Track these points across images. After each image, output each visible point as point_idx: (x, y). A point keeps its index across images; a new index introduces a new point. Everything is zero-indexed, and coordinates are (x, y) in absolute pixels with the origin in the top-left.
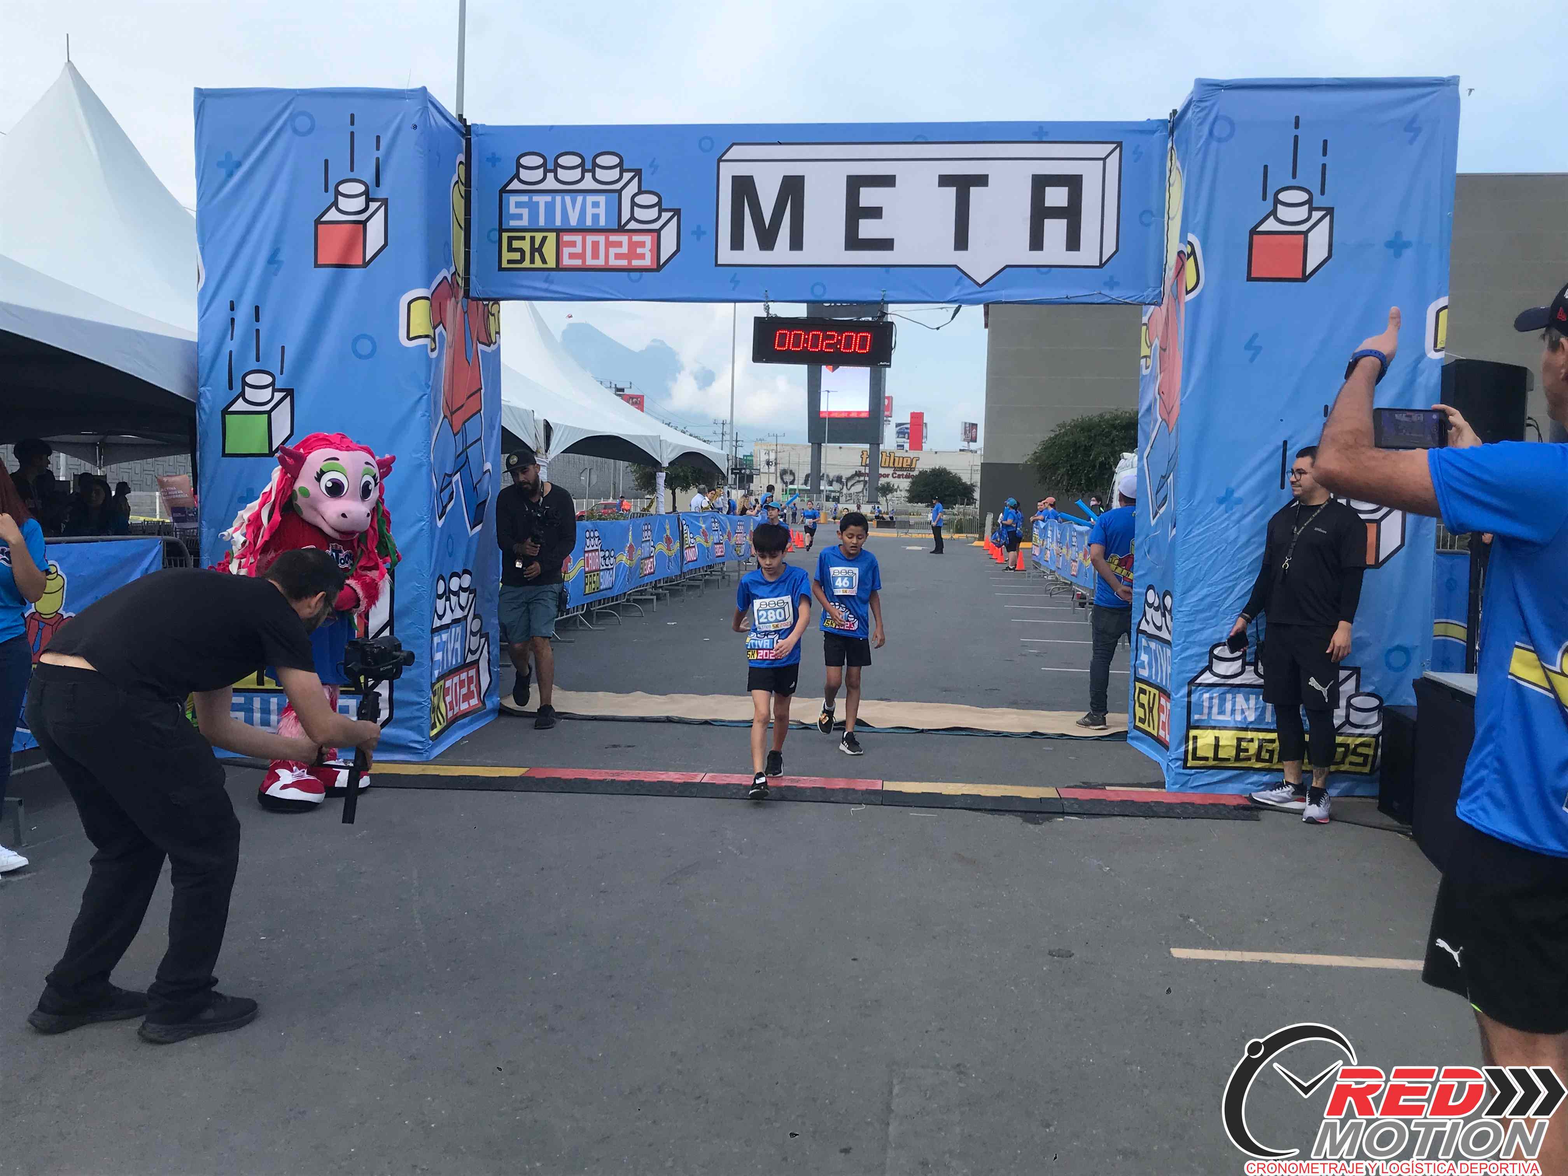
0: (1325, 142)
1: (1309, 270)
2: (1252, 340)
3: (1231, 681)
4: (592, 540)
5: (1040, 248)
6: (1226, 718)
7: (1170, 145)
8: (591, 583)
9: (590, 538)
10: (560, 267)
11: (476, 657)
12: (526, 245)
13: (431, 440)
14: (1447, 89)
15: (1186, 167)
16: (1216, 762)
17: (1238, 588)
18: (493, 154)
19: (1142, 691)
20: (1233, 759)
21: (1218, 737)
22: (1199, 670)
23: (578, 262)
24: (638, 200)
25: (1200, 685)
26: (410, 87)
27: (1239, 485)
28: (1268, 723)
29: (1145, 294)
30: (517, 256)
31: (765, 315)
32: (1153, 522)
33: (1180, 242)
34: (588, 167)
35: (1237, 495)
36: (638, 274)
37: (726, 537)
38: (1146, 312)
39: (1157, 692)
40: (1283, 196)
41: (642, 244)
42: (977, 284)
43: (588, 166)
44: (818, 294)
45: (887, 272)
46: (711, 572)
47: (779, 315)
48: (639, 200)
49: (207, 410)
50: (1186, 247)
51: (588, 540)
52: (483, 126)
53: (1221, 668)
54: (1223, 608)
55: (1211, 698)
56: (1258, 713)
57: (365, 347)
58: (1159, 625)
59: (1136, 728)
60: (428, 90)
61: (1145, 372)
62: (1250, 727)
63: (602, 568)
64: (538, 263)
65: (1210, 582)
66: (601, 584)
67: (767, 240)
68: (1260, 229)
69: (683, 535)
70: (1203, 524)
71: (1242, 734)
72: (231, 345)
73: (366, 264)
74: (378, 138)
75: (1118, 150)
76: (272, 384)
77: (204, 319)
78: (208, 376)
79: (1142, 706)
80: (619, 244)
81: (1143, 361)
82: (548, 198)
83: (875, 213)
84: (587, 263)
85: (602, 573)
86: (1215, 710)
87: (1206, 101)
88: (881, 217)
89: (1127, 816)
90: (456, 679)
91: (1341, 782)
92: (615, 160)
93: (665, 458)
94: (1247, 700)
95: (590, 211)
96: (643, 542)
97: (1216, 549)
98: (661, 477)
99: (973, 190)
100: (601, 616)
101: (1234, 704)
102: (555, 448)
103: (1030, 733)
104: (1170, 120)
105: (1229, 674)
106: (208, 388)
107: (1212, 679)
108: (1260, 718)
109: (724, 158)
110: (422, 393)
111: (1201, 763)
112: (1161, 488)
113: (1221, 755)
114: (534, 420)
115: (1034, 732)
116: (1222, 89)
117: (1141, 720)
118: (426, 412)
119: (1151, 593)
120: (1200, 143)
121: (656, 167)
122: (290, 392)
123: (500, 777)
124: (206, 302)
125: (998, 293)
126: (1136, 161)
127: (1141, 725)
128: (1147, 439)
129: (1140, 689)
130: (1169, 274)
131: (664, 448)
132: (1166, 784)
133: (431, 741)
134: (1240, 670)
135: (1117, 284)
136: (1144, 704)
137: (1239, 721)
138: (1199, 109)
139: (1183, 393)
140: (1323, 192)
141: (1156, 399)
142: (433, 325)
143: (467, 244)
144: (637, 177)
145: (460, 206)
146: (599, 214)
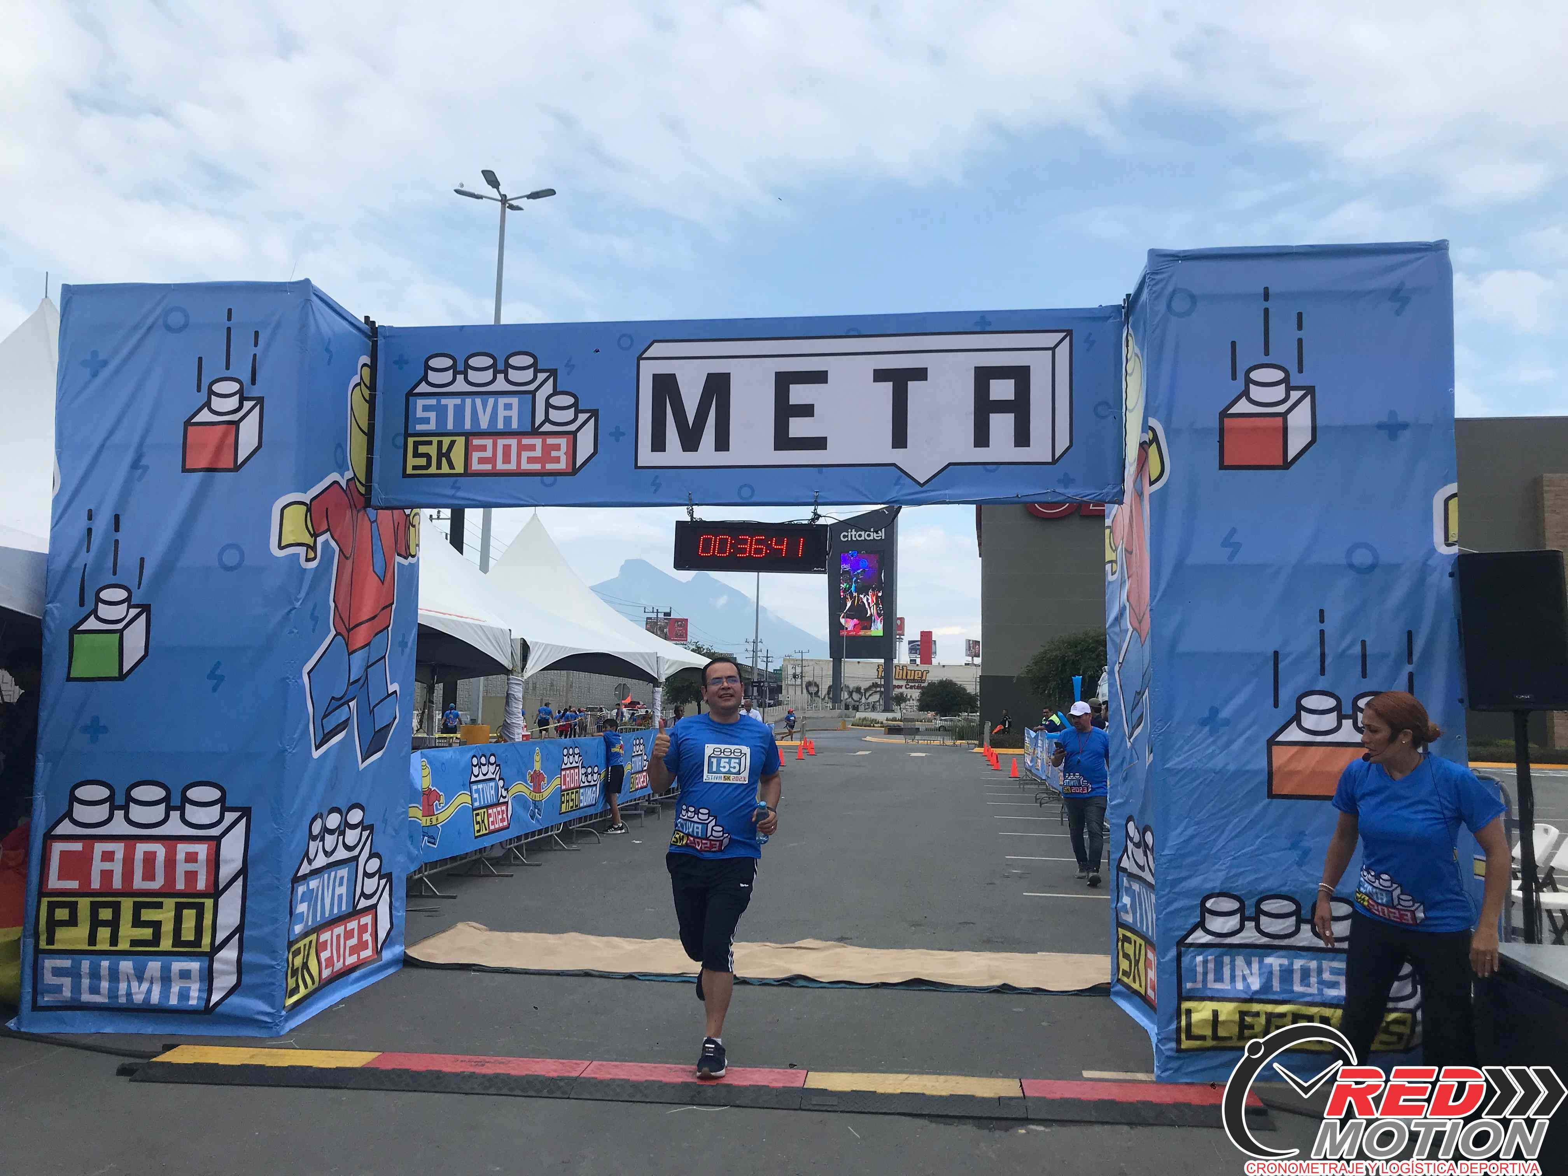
0: (1300, 315)
1: (1291, 456)
2: (1229, 537)
3: (1228, 941)
5: (987, 445)
6: (1225, 986)
7: (1125, 331)
8: (568, 801)
10: (469, 472)
11: (371, 902)
12: (432, 450)
14: (1434, 254)
16: (1214, 1043)
17: (1230, 826)
18: (401, 356)
19: (1126, 939)
20: (1235, 1038)
21: (1217, 1011)
22: (1189, 927)
23: (488, 467)
24: (552, 401)
25: (1191, 945)
26: (292, 281)
27: (1225, 703)
28: (1275, 993)
29: (1103, 491)
30: (423, 461)
31: (688, 519)
32: (1129, 744)
33: (1143, 432)
34: (501, 368)
35: (1224, 714)
36: (552, 478)
38: (1110, 513)
39: (1143, 942)
40: (1257, 375)
41: (557, 447)
42: (918, 483)
43: (501, 366)
44: (746, 496)
45: (820, 472)
48: (554, 401)
49: (54, 631)
50: (1148, 434)
51: (566, 758)
52: (391, 328)
53: (1217, 924)
54: (1214, 851)
55: (1205, 962)
56: (1264, 980)
57: (230, 558)
58: (1141, 864)
59: (1119, 980)
60: (313, 283)
61: (1110, 578)
62: (1255, 997)
63: (582, 785)
64: (445, 469)
65: (1196, 819)
66: (581, 801)
67: (690, 441)
68: (1231, 411)
70: (1185, 749)
71: (1245, 1007)
72: (86, 558)
73: (237, 468)
74: (257, 334)
75: (1068, 338)
76: (128, 599)
77: (57, 529)
78: (56, 592)
79: (1126, 956)
80: (532, 448)
81: (1108, 567)
82: (458, 401)
83: (807, 411)
84: (497, 468)
85: (582, 791)
86: (1211, 976)
87: (1162, 273)
88: (811, 414)
90: (338, 931)
92: (529, 361)
93: (663, 673)
94: (1249, 964)
95: (502, 413)
96: (632, 757)
97: (1201, 779)
98: (658, 692)
99: (911, 385)
100: (583, 834)
101: (1233, 970)
102: (534, 666)
103: (999, 987)
104: (1125, 303)
105: (1225, 931)
106: (58, 605)
107: (1206, 939)
108: (1266, 987)
109: (644, 356)
110: (290, 607)
111: (1198, 1043)
112: (1136, 706)
113: (1222, 1033)
114: (511, 639)
115: (1004, 985)
116: (1178, 260)
117: (1125, 973)
118: (295, 627)
119: (1131, 826)
120: (1157, 319)
121: (574, 366)
122: (145, 608)
123: (337, 1068)
124: (60, 511)
125: (942, 492)
126: (1088, 350)
127: (1125, 979)
128: (1118, 651)
129: (1124, 936)
130: (1131, 469)
131: (661, 664)
132: (1155, 1069)
133: (284, 1013)
134: (1238, 926)
135: (1073, 481)
136: (1129, 955)
137: (1241, 990)
138: (1154, 282)
139: (1153, 597)
140: (1300, 369)
141: (1124, 607)
142: (312, 532)
143: (370, 450)
144: (551, 379)
145: (361, 410)
146: (510, 417)
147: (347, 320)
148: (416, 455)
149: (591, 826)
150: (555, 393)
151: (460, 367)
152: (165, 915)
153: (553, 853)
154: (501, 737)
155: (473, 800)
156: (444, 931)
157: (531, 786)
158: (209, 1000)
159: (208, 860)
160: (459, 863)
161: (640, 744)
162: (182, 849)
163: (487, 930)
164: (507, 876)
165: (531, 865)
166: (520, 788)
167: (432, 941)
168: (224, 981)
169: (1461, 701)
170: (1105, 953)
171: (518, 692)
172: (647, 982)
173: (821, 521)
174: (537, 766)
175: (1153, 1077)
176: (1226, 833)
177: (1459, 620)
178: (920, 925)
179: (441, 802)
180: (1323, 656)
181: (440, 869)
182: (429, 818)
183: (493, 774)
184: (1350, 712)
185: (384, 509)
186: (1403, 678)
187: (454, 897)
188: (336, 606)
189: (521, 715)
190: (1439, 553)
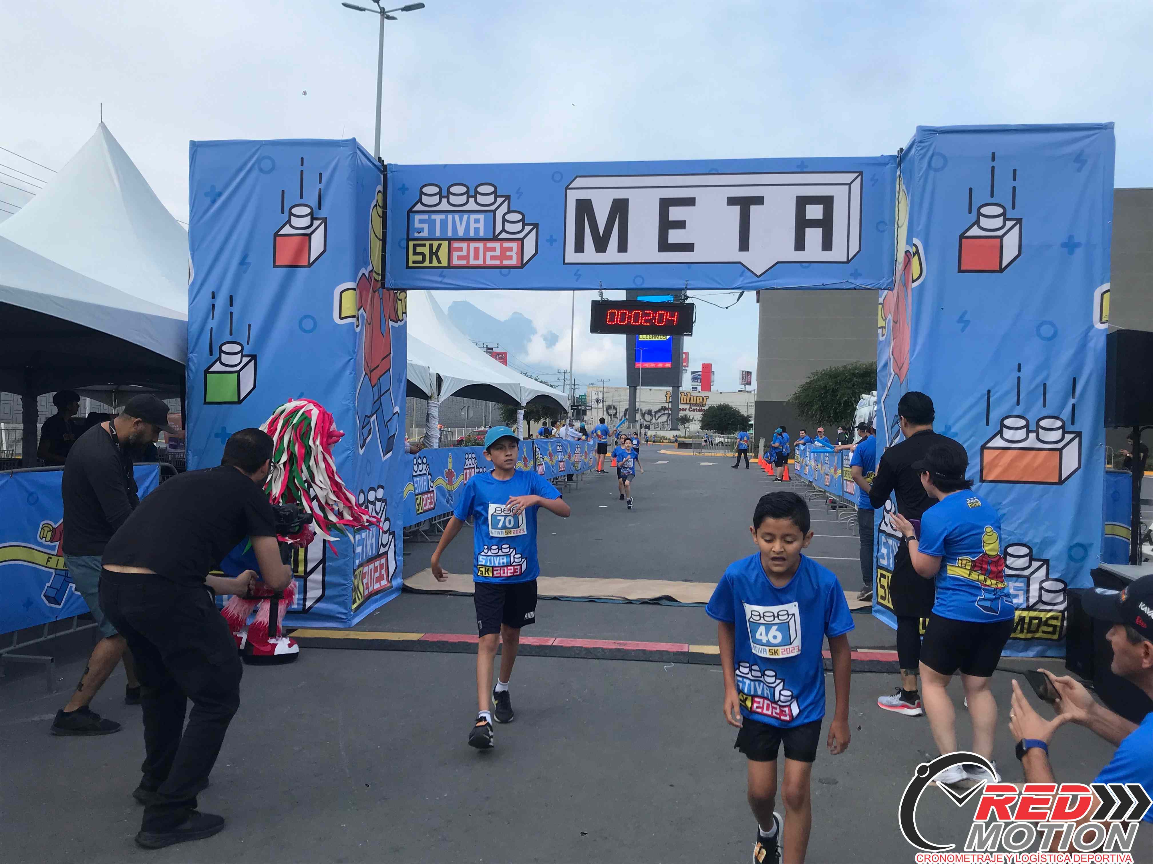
0: (1015, 171)
1: (1004, 264)
2: (962, 317)
4: (470, 460)
5: (803, 249)
7: (898, 173)
9: (468, 459)
10: (451, 265)
11: (386, 549)
12: (426, 250)
13: (356, 391)
14: (1104, 131)
15: (911, 189)
18: (404, 185)
19: (883, 576)
23: (464, 262)
24: (507, 217)
26: (344, 139)
29: (881, 282)
30: (419, 258)
31: (599, 299)
33: (907, 244)
34: (472, 194)
35: (953, 430)
36: (508, 270)
37: (566, 456)
38: (882, 294)
40: (985, 211)
41: (510, 249)
42: (756, 275)
43: (472, 193)
44: (639, 284)
45: (689, 268)
47: (610, 299)
48: (510, 217)
49: (194, 372)
50: (912, 248)
52: (396, 165)
57: (308, 324)
60: (357, 140)
61: (881, 339)
64: (435, 263)
67: (601, 245)
68: (967, 235)
69: (536, 455)
72: (212, 324)
73: (310, 265)
74: (321, 174)
75: (859, 177)
76: (241, 351)
77: (193, 304)
78: (195, 346)
80: (494, 249)
81: (880, 331)
82: (442, 216)
83: (681, 225)
84: (470, 263)
87: (925, 142)
88: (684, 228)
89: (875, 672)
90: (372, 566)
91: (1037, 646)
92: (490, 189)
93: (524, 399)
95: (473, 226)
98: (521, 413)
99: (752, 207)
102: (445, 393)
104: (899, 154)
106: (195, 355)
109: (570, 187)
114: (430, 374)
116: (935, 134)
117: (882, 597)
118: (353, 371)
120: (921, 173)
121: (522, 193)
122: (254, 357)
123: (403, 640)
124: (194, 293)
125: (773, 282)
126: (874, 186)
127: (882, 601)
128: (883, 390)
129: (882, 574)
130: (899, 268)
131: (523, 392)
133: (352, 613)
135: (860, 275)
138: (920, 148)
140: (1014, 207)
141: (890, 359)
143: (384, 250)
144: (507, 201)
145: (377, 223)
146: (479, 228)
147: (371, 161)
148: (415, 253)
150: (509, 211)
151: (444, 193)
155: (415, 489)
157: (447, 480)
158: (304, 605)
168: (314, 593)
169: (1102, 422)
173: (688, 301)
174: (450, 466)
180: (1019, 393)
183: (425, 470)
184: (1035, 429)
185: (394, 290)
186: (1068, 409)
188: (365, 356)
189: (437, 429)
190: (1097, 329)
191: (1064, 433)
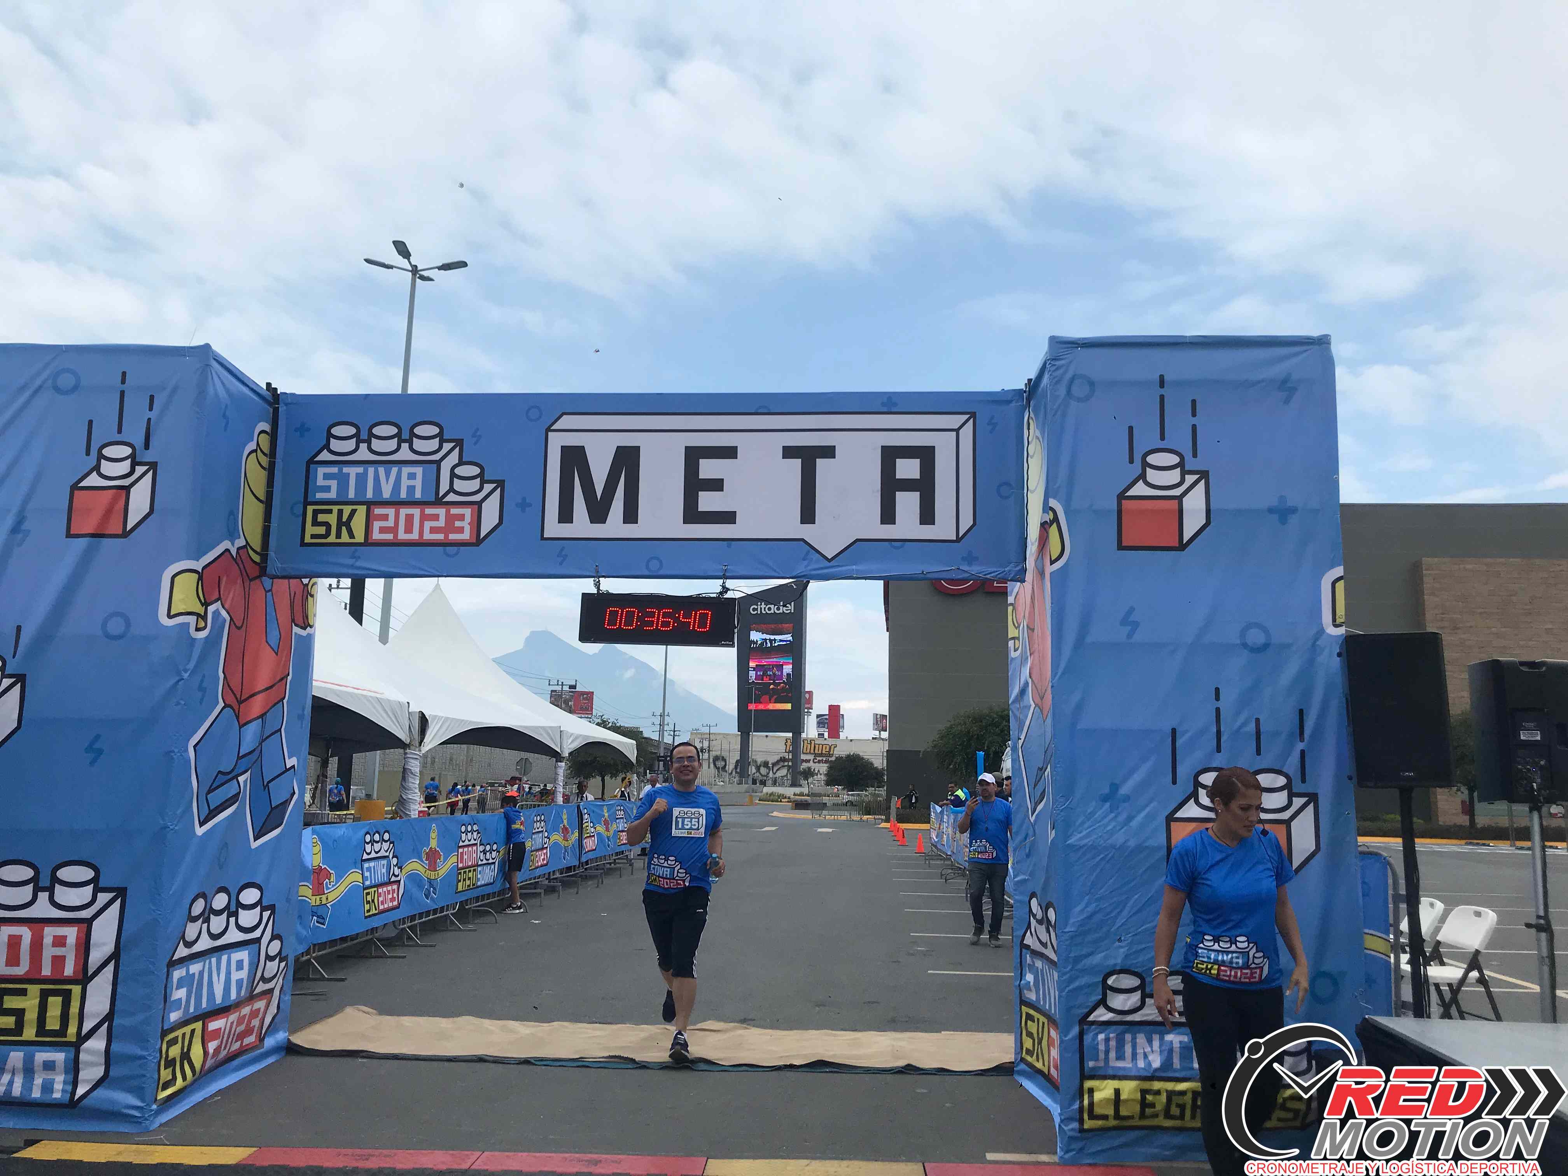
0: (1194, 402)
1: (1186, 538)
2: (1127, 616)
3: (1129, 1018)
4: (470, 834)
6: (1126, 1064)
7: (1027, 414)
8: (464, 880)
9: (466, 832)
10: (369, 541)
12: (332, 519)
14: (1318, 348)
15: (1045, 432)
16: (1116, 1122)
18: (304, 423)
19: (1029, 1017)
20: (1137, 1116)
21: (1119, 1090)
22: (1091, 1004)
23: (389, 537)
24: (458, 471)
25: (1093, 1023)
26: (191, 345)
27: (1125, 779)
28: (1176, 1071)
29: (1006, 569)
30: (322, 530)
31: (594, 591)
32: (1032, 819)
33: (1044, 512)
34: (405, 437)
35: (1124, 790)
36: (455, 549)
38: (1013, 590)
39: (1046, 1021)
40: (1152, 459)
41: (462, 517)
43: (405, 435)
44: (654, 569)
45: (729, 546)
46: (615, 860)
47: (609, 592)
48: (461, 471)
50: (1048, 514)
51: (464, 835)
52: (293, 395)
53: (1118, 1001)
54: (1115, 928)
55: (1107, 1040)
56: (1164, 1058)
57: (116, 626)
58: (1044, 941)
59: (1023, 1060)
60: (214, 347)
61: (1013, 654)
62: (1157, 1074)
63: (480, 863)
64: (345, 538)
65: (1097, 896)
66: (478, 880)
68: (1128, 494)
69: (582, 824)
70: (1086, 826)
71: (1146, 1085)
73: (125, 534)
74: (152, 398)
79: (1030, 1034)
80: (436, 517)
81: (1011, 643)
82: (360, 470)
84: (399, 538)
85: (479, 869)
86: (1112, 1055)
87: (1062, 359)
92: (435, 430)
93: (566, 748)
94: (1150, 1041)
95: (405, 483)
96: (533, 833)
97: (1102, 856)
98: (561, 767)
100: (479, 913)
101: (1134, 1048)
102: (432, 740)
103: (902, 1068)
104: (1026, 388)
105: (1126, 1009)
107: (1107, 1016)
108: (1167, 1064)
110: (177, 678)
111: (1100, 1123)
112: (1039, 781)
113: (1124, 1112)
114: (409, 713)
115: (909, 1065)
116: (1078, 347)
117: (1029, 1052)
118: (182, 699)
119: (1034, 902)
120: (1057, 405)
121: (480, 436)
122: (21, 679)
123: (209, 1165)
125: (849, 568)
126: (991, 432)
127: (1029, 1058)
128: (1020, 729)
129: (1027, 1014)
130: (1032, 549)
131: (564, 737)
132: (1058, 1150)
134: (1139, 1003)
135: (976, 559)
136: (1032, 1033)
137: (1142, 1069)
138: (1054, 368)
139: (1054, 674)
140: (1195, 455)
141: (1027, 684)
142: (203, 601)
143: (267, 519)
144: (458, 448)
145: (257, 475)
146: (414, 487)
147: (248, 386)
148: (315, 523)
149: (489, 905)
150: (461, 463)
151: (364, 435)
152: (30, 1003)
153: (449, 934)
154: (395, 813)
155: (364, 878)
156: (331, 1016)
157: (426, 864)
159: (78, 945)
160: (349, 943)
161: (540, 821)
162: (50, 932)
163: (376, 1014)
164: (400, 957)
165: (425, 946)
166: (414, 866)
167: (318, 1027)
169: (1350, 778)
170: (1008, 1031)
171: (415, 766)
172: (544, 1067)
173: (730, 595)
174: (433, 844)
175: (1055, 1159)
176: (1127, 909)
177: (1347, 699)
178: (824, 1006)
179: (332, 880)
180: (1219, 733)
181: (330, 950)
182: (318, 898)
183: (386, 851)
185: (280, 578)
186: (1295, 758)
187: (343, 980)
188: (225, 677)
189: (417, 791)
190: (1328, 634)
191: (1291, 796)
